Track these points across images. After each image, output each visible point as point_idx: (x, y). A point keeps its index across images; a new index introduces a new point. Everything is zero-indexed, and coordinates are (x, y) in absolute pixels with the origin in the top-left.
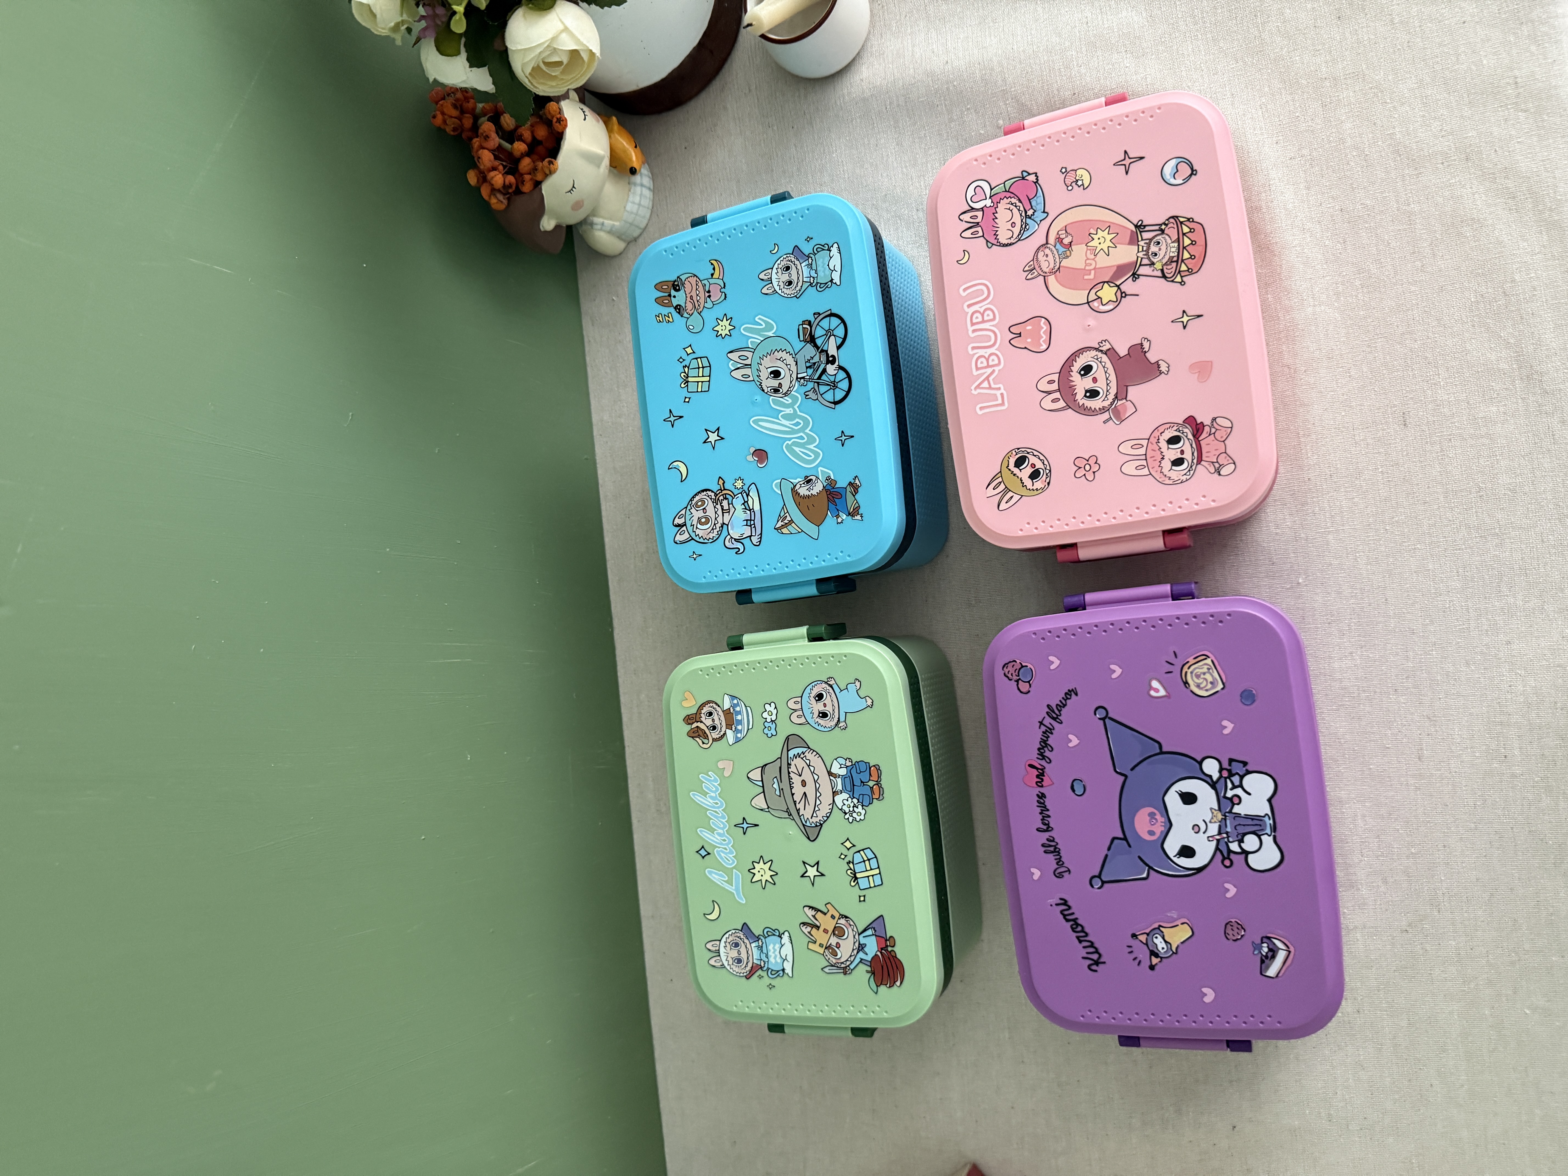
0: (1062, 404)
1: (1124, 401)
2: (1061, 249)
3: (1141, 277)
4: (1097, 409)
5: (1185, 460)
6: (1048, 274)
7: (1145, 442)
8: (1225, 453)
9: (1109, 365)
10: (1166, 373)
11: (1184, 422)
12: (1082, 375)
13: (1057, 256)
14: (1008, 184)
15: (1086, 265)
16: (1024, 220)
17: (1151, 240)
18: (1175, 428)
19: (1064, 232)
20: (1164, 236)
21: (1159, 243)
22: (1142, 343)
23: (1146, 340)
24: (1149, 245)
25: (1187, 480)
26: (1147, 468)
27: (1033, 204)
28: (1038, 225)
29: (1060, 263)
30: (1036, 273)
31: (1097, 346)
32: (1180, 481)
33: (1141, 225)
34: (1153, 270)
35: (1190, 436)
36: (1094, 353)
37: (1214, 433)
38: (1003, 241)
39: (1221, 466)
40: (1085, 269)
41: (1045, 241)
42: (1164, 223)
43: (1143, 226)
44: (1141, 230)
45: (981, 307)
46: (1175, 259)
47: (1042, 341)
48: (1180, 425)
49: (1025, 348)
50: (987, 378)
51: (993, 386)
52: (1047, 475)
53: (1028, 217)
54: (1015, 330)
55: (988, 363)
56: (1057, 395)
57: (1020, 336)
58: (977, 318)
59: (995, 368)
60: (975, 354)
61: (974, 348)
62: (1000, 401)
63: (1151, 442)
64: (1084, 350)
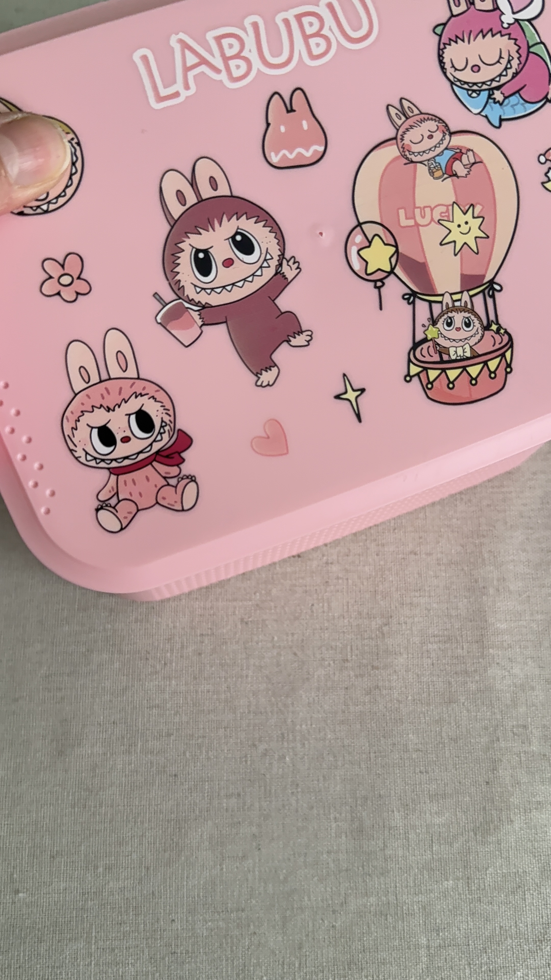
0: (177, 210)
1: (200, 323)
2: (443, 161)
3: (411, 307)
4: (178, 278)
5: (112, 448)
6: (400, 145)
7: (131, 372)
8: (138, 510)
9: (259, 282)
10: (259, 383)
11: (179, 430)
12: (233, 238)
13: (432, 154)
16: (485, 87)
17: (472, 311)
18: (167, 419)
19: (472, 161)
20: (480, 332)
21: (468, 325)
22: (302, 332)
23: (309, 338)
24: (464, 309)
25: (76, 458)
26: (87, 385)
28: (479, 114)
29: (421, 162)
30: (399, 122)
31: (287, 256)
32: (72, 447)
33: (493, 290)
35: (156, 447)
36: (275, 252)
37: (168, 484)
38: (449, 53)
39: (114, 508)
40: (415, 207)
41: (453, 129)
42: (500, 328)
43: (493, 293)
44: (486, 291)
45: (330, 29)
46: (445, 358)
47: (285, 152)
48: (172, 425)
49: (268, 125)
50: (203, 61)
51: (191, 75)
52: (38, 207)
53: (491, 91)
54: (298, 100)
55: (232, 58)
56: (191, 199)
57: (288, 111)
58: (311, 24)
59: (224, 72)
60: (245, 30)
61: (255, 25)
62: (163, 92)
63: (134, 384)
64: (278, 232)
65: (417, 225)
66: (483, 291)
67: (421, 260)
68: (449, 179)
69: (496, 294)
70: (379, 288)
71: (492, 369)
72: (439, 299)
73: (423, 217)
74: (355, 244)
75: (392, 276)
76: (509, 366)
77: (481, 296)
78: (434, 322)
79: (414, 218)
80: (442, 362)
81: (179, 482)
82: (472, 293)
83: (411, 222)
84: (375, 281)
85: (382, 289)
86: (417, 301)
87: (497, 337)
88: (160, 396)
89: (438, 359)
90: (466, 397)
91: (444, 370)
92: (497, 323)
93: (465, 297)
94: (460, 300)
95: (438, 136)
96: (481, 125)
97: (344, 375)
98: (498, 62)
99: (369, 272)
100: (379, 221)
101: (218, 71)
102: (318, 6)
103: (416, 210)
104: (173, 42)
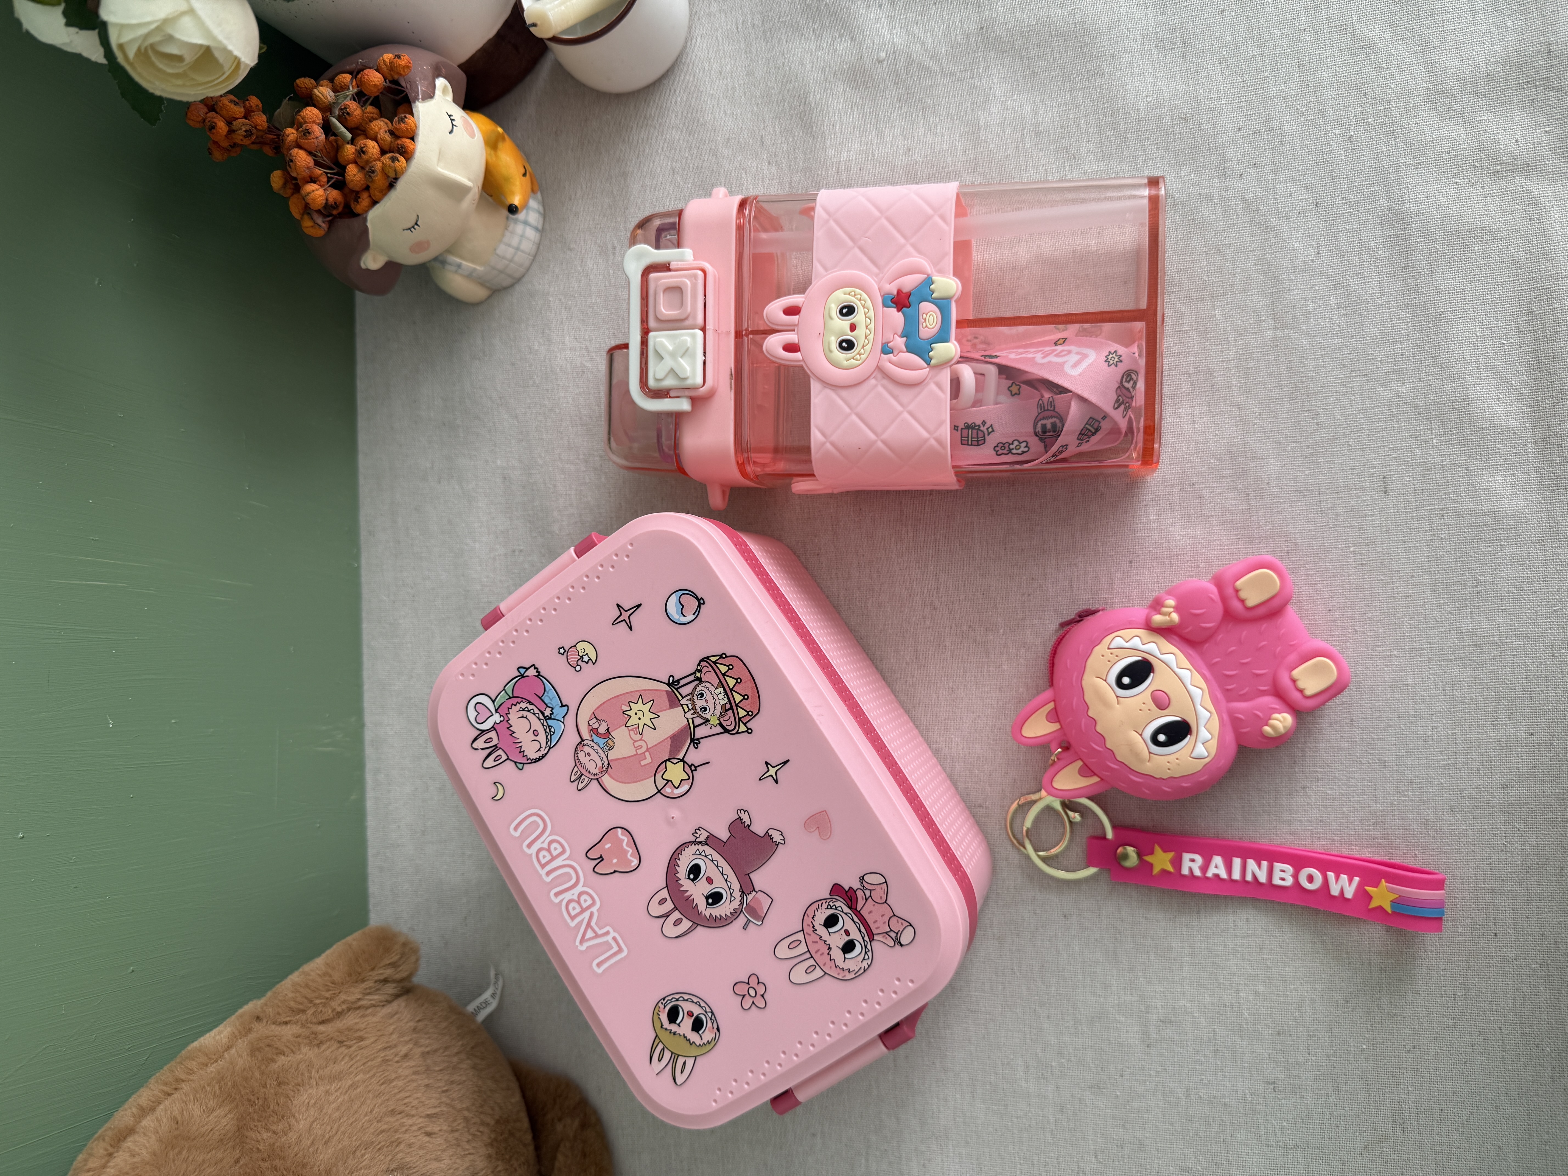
0: (686, 924)
1: (754, 893)
2: (601, 742)
3: (702, 741)
4: (729, 915)
5: (855, 941)
6: (601, 775)
7: (800, 936)
8: (894, 915)
9: (716, 856)
10: (783, 842)
11: (830, 894)
12: (693, 880)
13: (600, 751)
14: (509, 688)
15: (637, 748)
16: (545, 724)
17: (692, 694)
18: (825, 906)
19: (595, 720)
20: (704, 684)
21: (702, 695)
22: (740, 817)
23: (743, 812)
24: (692, 700)
25: (869, 966)
26: (817, 966)
27: (547, 703)
29: (607, 757)
30: (587, 779)
31: (693, 839)
32: (862, 971)
33: (673, 682)
34: (711, 728)
35: (846, 910)
36: (693, 848)
37: (871, 896)
38: (534, 756)
39: (897, 934)
40: (637, 754)
41: (580, 740)
42: (697, 670)
43: (676, 681)
44: (676, 687)
45: (543, 842)
46: (728, 706)
47: (629, 856)
48: (828, 901)
49: (615, 872)
50: (589, 925)
51: (600, 932)
52: (711, 1019)
53: (547, 718)
54: (593, 854)
55: (581, 906)
56: (677, 915)
57: (603, 860)
58: (544, 857)
59: (592, 909)
60: (561, 901)
61: (557, 894)
62: (616, 949)
63: (807, 933)
64: (680, 849)
65: (648, 750)
66: (677, 689)
67: (669, 741)
68: (611, 733)
69: (675, 679)
70: (696, 767)
71: (727, 668)
72: (690, 721)
73: (642, 746)
74: (672, 791)
75: (685, 759)
76: (721, 656)
77: (680, 690)
78: (707, 721)
79: (644, 753)
80: (731, 708)
81: (867, 889)
82: (680, 698)
83: (647, 754)
84: (692, 771)
85: (696, 765)
86: (696, 738)
87: (704, 670)
89: (731, 712)
90: (750, 684)
91: (737, 705)
92: (695, 673)
93: (684, 702)
94: (687, 705)
95: (587, 749)
96: (570, 719)
97: (760, 780)
98: (526, 718)
99: (688, 778)
100: (653, 777)
103: (639, 753)
104: (583, 948)
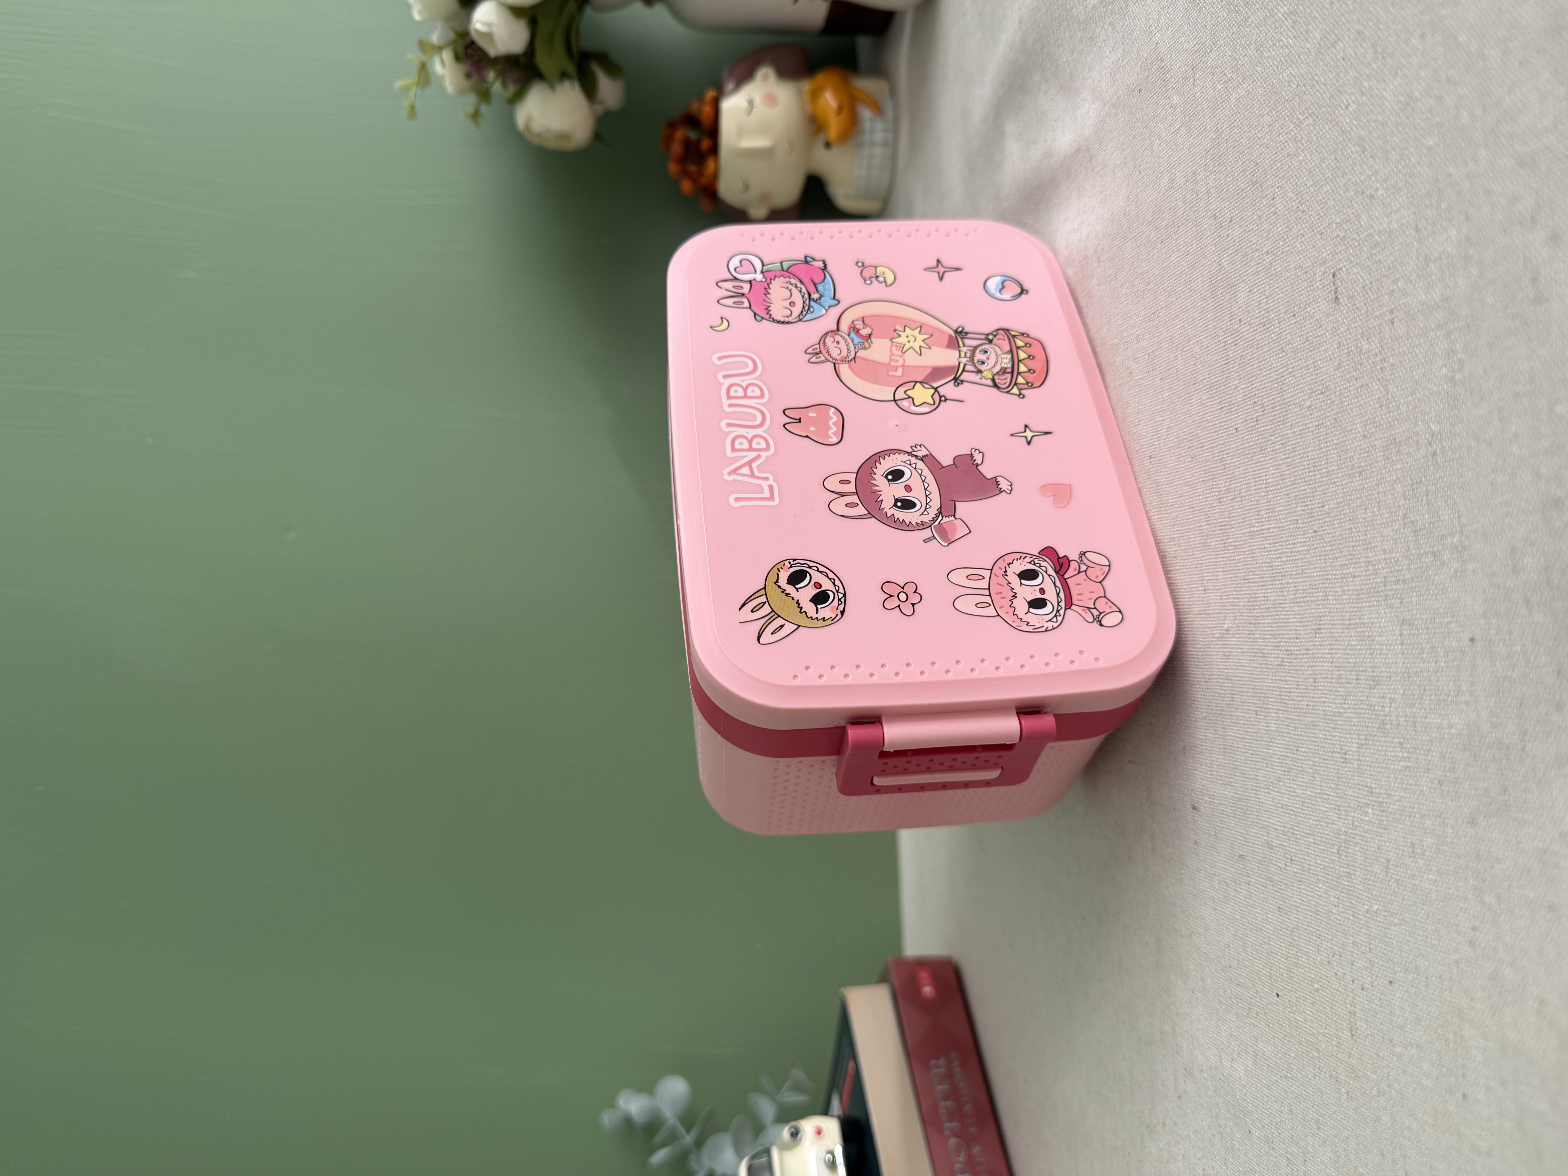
0: (861, 510)
1: (952, 518)
2: (857, 340)
3: (965, 383)
4: (914, 524)
5: (1048, 602)
6: (840, 362)
7: (987, 574)
8: (1105, 597)
9: (927, 472)
10: (1008, 491)
11: (1039, 553)
12: (889, 480)
13: (851, 345)
15: (892, 360)
16: (807, 302)
17: (976, 348)
18: (1028, 560)
19: (861, 323)
20: (992, 346)
21: (986, 352)
22: (972, 455)
23: (977, 451)
24: (973, 352)
25: (1054, 629)
26: (992, 606)
28: (826, 311)
29: (856, 353)
30: (823, 358)
31: (910, 450)
32: (1043, 629)
33: (961, 332)
34: (981, 378)
35: (1051, 572)
36: (906, 457)
37: (1085, 571)
38: (777, 316)
39: (1101, 613)
40: (889, 364)
41: (835, 328)
42: (991, 334)
43: (964, 333)
44: (962, 336)
45: (743, 381)
46: (1009, 370)
47: (830, 432)
48: (1034, 557)
49: (807, 436)
50: (749, 463)
51: (757, 474)
52: (839, 600)
53: (812, 300)
54: (793, 414)
55: (750, 445)
56: (855, 499)
57: (800, 422)
58: (736, 391)
59: (760, 453)
60: (730, 432)
61: (729, 425)
62: (767, 494)
63: (995, 574)
64: (889, 452)
65: (903, 366)
66: (962, 338)
67: (930, 370)
68: (872, 339)
69: (965, 331)
70: (946, 399)
71: (1023, 344)
72: (962, 365)
73: (897, 361)
74: (909, 406)
75: (939, 389)
76: (1023, 334)
77: (965, 340)
78: (979, 372)
79: (897, 367)
80: (1012, 372)
81: (1084, 564)
82: (961, 345)
83: (900, 369)
84: (940, 401)
85: (948, 397)
86: (962, 378)
87: (998, 337)
88: (1008, 559)
89: (1009, 376)
90: (1042, 364)
91: (1019, 373)
92: (988, 335)
93: (964, 349)
94: (966, 353)
95: (838, 338)
96: (835, 312)
97: (1012, 435)
98: (790, 290)
99: (932, 403)
100: (895, 388)
101: (759, 457)
102: (723, 384)
103: (891, 364)
104: (729, 478)
